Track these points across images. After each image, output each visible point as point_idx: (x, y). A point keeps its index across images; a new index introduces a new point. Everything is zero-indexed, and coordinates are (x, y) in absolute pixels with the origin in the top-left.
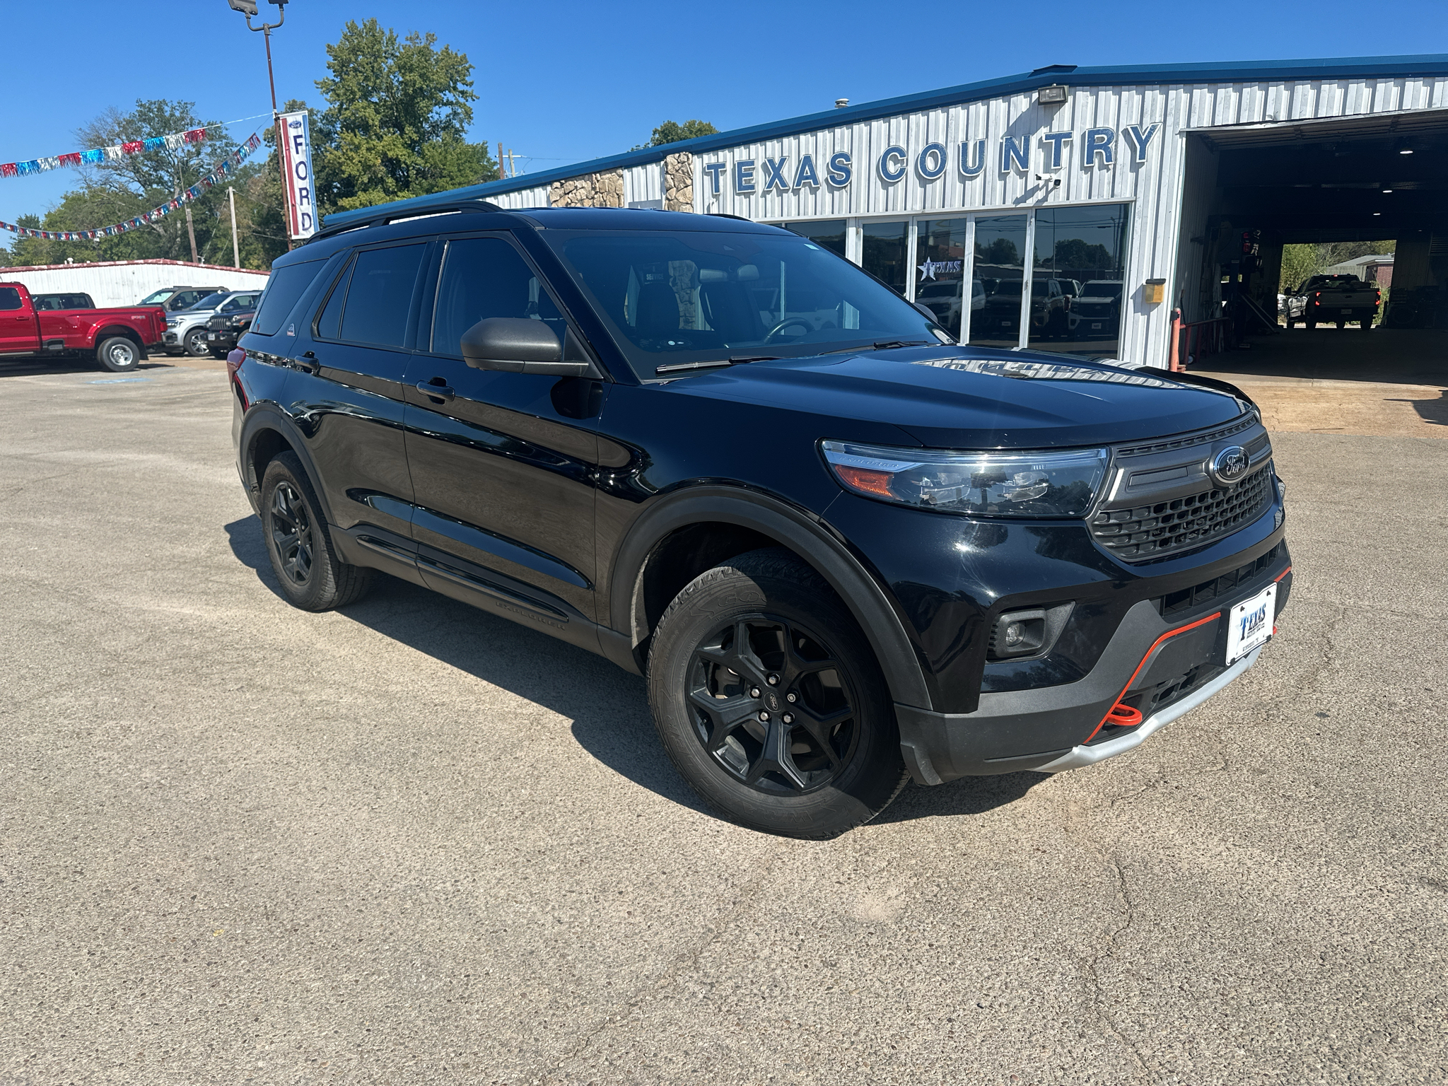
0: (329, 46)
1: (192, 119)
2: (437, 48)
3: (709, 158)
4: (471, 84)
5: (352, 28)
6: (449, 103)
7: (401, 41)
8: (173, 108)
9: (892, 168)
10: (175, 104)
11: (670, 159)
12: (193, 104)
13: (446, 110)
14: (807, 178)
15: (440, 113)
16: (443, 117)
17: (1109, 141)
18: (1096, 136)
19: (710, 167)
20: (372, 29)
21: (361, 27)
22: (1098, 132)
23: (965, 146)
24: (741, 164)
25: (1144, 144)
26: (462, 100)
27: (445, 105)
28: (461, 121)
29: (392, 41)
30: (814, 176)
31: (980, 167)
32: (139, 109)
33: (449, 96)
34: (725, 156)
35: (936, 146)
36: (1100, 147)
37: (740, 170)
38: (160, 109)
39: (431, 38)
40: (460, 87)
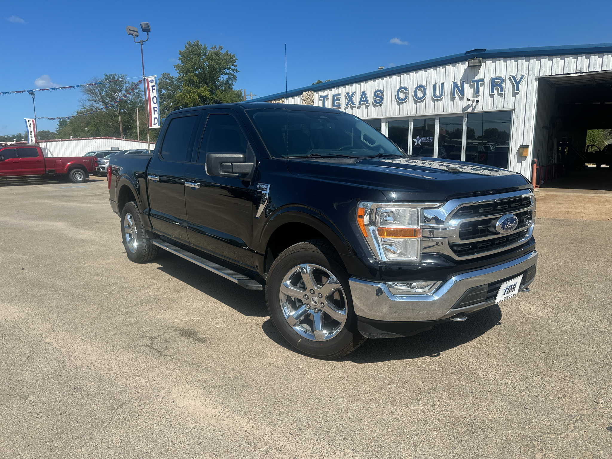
0: (180, 51)
1: (126, 81)
2: (223, 52)
3: (321, 93)
4: (236, 66)
5: (190, 44)
6: (227, 74)
7: (209, 49)
8: (119, 77)
9: (402, 96)
10: (120, 75)
11: (304, 94)
12: (126, 75)
13: (226, 77)
14: (364, 101)
15: (223, 78)
16: (225, 80)
17: (502, 83)
18: (495, 81)
19: (321, 97)
20: (197, 44)
21: (192, 43)
22: (496, 79)
23: (435, 86)
24: (335, 96)
25: (518, 83)
26: (232, 73)
27: (225, 74)
28: (232, 81)
29: (205, 49)
30: (366, 100)
31: (442, 95)
32: (105, 77)
33: (227, 71)
34: (327, 92)
35: (421, 86)
36: (497, 85)
37: (334, 98)
38: (114, 78)
39: (220, 48)
40: (232, 67)
